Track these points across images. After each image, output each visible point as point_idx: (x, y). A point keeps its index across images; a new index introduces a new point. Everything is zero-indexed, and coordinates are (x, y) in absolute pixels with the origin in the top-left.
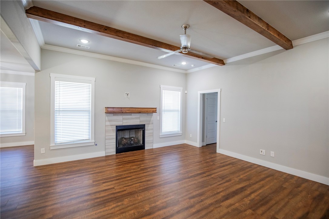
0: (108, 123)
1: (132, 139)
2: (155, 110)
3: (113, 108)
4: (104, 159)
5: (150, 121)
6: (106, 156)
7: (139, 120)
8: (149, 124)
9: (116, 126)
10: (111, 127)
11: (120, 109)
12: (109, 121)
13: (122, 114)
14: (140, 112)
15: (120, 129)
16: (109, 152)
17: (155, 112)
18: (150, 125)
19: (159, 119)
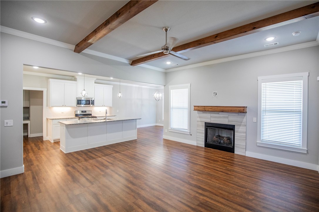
0: (199, 119)
1: (225, 138)
2: (243, 109)
3: (198, 106)
4: (196, 148)
5: (241, 123)
6: (197, 146)
7: (227, 120)
8: (240, 125)
9: (205, 123)
10: (201, 123)
11: (204, 107)
12: (200, 117)
13: (206, 112)
14: (222, 111)
15: (209, 126)
16: (200, 144)
17: (243, 111)
18: (241, 127)
19: (256, 121)
